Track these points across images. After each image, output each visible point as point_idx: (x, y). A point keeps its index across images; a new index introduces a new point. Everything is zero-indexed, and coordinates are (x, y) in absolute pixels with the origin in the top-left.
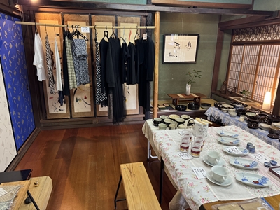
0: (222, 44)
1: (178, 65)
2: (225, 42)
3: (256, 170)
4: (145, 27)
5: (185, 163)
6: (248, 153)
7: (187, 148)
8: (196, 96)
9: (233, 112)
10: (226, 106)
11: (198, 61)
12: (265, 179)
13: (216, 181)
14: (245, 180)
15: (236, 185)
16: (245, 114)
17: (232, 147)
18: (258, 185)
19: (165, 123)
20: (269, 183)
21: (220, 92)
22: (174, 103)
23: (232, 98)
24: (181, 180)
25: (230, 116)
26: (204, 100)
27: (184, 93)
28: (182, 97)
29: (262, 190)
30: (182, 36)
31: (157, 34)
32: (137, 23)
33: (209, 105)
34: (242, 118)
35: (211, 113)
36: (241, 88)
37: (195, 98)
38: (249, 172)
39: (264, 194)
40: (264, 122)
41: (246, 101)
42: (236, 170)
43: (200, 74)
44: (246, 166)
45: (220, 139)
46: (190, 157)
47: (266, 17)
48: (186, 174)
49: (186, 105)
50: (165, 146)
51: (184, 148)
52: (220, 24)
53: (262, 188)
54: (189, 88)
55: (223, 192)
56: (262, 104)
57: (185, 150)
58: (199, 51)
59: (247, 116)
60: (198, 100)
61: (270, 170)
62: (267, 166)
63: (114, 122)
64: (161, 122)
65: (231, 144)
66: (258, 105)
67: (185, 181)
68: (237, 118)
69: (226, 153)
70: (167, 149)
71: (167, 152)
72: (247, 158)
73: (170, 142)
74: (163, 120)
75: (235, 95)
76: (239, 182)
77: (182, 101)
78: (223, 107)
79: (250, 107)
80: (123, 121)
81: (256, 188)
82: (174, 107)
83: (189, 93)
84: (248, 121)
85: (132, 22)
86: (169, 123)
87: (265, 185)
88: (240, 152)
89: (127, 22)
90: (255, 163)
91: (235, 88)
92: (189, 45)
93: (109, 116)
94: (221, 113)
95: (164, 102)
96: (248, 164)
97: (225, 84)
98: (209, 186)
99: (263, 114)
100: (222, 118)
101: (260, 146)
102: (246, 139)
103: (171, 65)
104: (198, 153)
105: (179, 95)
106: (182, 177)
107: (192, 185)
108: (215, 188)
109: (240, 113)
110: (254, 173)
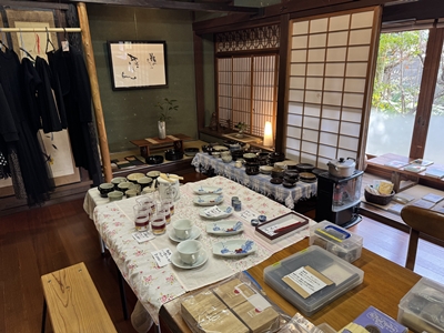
0: (202, 55)
1: (141, 92)
2: (205, 52)
3: (241, 233)
4: (61, 29)
5: (142, 247)
6: (233, 211)
7: (147, 223)
8: (176, 139)
9: (227, 156)
10: (218, 148)
11: (170, 84)
12: (249, 244)
13: (185, 264)
14: (226, 251)
15: (213, 262)
16: (242, 157)
17: (212, 208)
18: (241, 254)
19: (120, 190)
20: (254, 248)
21: (210, 128)
22: (144, 154)
23: (226, 136)
24: (134, 276)
25: (224, 161)
26: (188, 144)
27: (156, 136)
28: (154, 142)
29: (246, 259)
30: (138, 45)
31: (87, 41)
32: (49, 22)
33: (196, 150)
34: (239, 163)
35: (200, 161)
36: (235, 121)
37: (175, 142)
38: (232, 239)
39: (248, 264)
40: (266, 164)
41: (244, 138)
42: (216, 240)
43: (174, 104)
44: (228, 230)
45: (197, 200)
46: (151, 236)
47: (251, 16)
48: (142, 264)
49: (163, 154)
50: (110, 228)
51: (140, 225)
52: (194, 25)
53: (246, 256)
54: (162, 128)
55: (194, 277)
56: (262, 138)
57: (143, 228)
58: (169, 67)
59: (246, 159)
60: (179, 145)
61: (257, 230)
62: (254, 225)
63: (29, 204)
64: (112, 190)
65: (212, 204)
66: (259, 141)
67: (139, 277)
68: (233, 164)
69: (204, 218)
70: (114, 232)
71: (114, 238)
72: (230, 220)
73: (120, 220)
74: (116, 185)
75: (229, 131)
76: (217, 257)
77: (155, 148)
78: (214, 151)
79: (248, 146)
80: (49, 199)
81: (239, 258)
82: (144, 161)
83: (164, 136)
84: (246, 165)
85: (39, 21)
86: (127, 189)
87: (249, 252)
88: (223, 213)
89: (27, 20)
90: (239, 224)
91: (228, 121)
92: (152, 58)
93: (17, 195)
94: (212, 160)
95: (126, 154)
96: (230, 227)
97: (216, 116)
98: (175, 274)
99: (264, 153)
100: (214, 167)
101: (249, 199)
102: (233, 191)
103: (129, 93)
104: (163, 227)
105: (150, 140)
106: (134, 272)
107: (148, 280)
108: (183, 274)
109: (236, 155)
110: (238, 238)
